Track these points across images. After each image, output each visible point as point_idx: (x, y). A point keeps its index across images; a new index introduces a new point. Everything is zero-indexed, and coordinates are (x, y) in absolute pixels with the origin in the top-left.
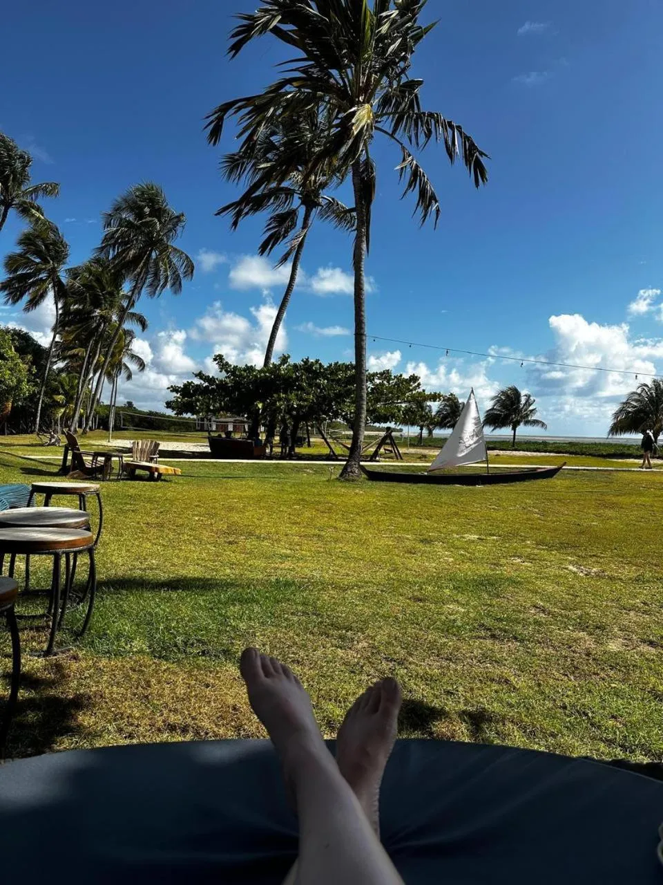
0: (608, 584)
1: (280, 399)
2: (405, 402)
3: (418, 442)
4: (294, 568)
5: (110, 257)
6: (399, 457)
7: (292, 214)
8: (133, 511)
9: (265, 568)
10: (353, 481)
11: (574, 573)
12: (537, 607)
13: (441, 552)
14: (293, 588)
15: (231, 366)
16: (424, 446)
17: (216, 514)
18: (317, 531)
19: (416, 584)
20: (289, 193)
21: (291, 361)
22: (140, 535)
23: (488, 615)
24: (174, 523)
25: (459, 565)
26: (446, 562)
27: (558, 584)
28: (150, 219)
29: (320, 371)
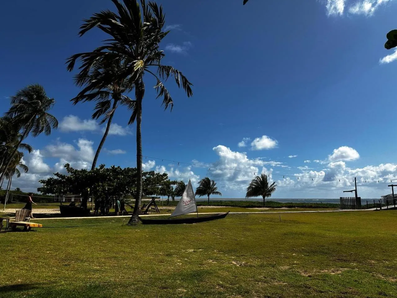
0: (249, 269)
1: (99, 186)
2: (161, 185)
3: (167, 203)
4: (100, 277)
5: (13, 117)
6: (158, 211)
7: (108, 102)
8: (11, 250)
9: (85, 278)
10: (135, 225)
11: (235, 265)
12: (219, 285)
13: (176, 260)
14: (99, 289)
15: (74, 170)
16: (170, 205)
17: (59, 249)
18: (114, 255)
19: (163, 279)
20: (107, 93)
21: (105, 167)
22: (13, 264)
23: (197, 292)
24: (34, 256)
25: (184, 266)
26: (178, 265)
27: (228, 271)
28: (36, 101)
29: (120, 172)
